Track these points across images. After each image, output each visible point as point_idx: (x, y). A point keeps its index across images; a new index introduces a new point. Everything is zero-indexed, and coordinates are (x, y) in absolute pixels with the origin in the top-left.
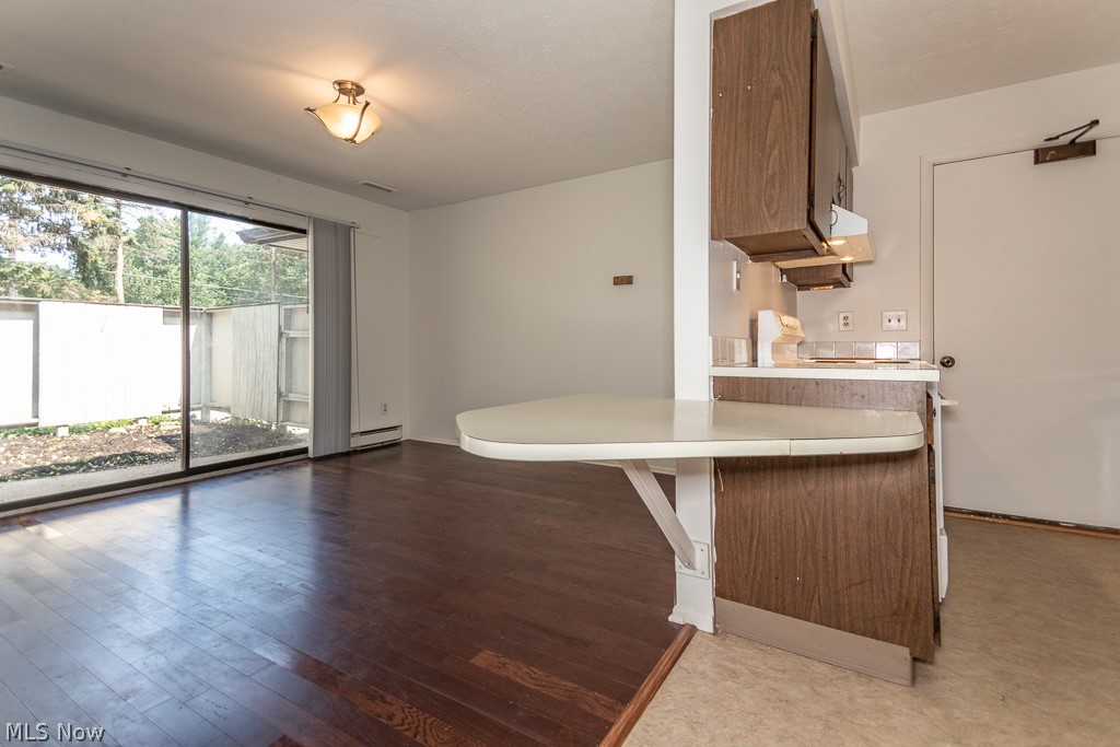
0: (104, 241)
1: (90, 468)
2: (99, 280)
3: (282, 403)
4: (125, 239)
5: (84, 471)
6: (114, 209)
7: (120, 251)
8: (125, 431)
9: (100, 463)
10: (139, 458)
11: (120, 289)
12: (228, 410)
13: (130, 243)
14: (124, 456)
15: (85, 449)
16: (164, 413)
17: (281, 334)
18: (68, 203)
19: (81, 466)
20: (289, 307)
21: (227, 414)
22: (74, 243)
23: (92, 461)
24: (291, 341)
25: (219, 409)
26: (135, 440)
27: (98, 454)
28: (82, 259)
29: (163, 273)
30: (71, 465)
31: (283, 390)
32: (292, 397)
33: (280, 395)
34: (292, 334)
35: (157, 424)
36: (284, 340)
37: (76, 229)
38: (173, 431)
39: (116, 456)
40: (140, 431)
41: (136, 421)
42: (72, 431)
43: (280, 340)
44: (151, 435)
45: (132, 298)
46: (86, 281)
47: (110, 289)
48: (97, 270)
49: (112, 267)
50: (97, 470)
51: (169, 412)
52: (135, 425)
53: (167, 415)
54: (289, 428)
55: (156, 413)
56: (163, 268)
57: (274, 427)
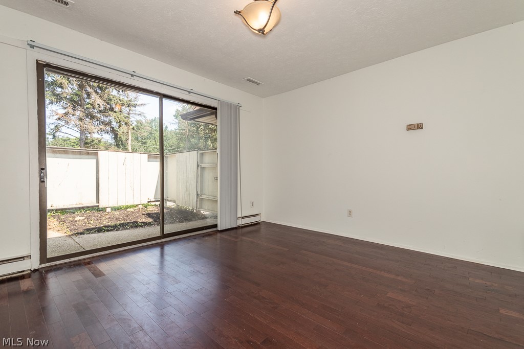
0: (124, 128)
1: (119, 229)
2: (122, 145)
3: (199, 199)
4: (131, 127)
5: (116, 230)
6: (127, 115)
7: (130, 132)
8: (133, 210)
9: (123, 226)
10: (140, 224)
11: (130, 148)
12: (174, 202)
13: (133, 129)
14: (133, 223)
15: (117, 219)
16: (149, 202)
17: (198, 166)
18: (110, 112)
19: (115, 228)
20: (202, 152)
21: (174, 204)
22: (113, 131)
23: (120, 225)
24: (203, 168)
25: (171, 201)
26: (138, 215)
27: (122, 222)
28: (116, 137)
29: (145, 143)
30: (111, 227)
31: (199, 193)
32: (203, 196)
33: (197, 195)
34: (203, 165)
35: (146, 207)
36: (199, 168)
37: (114, 124)
38: (152, 211)
39: (130, 223)
40: (139, 211)
41: (137, 206)
42: (112, 210)
43: (198, 168)
44: (144, 213)
45: (134, 150)
46: (117, 145)
47: (126, 149)
48: (121, 141)
49: (127, 140)
50: (122, 230)
51: (150, 202)
52: (137, 207)
53: (150, 203)
54: (202, 212)
55: (145, 202)
56: (145, 141)
57: (195, 211)
